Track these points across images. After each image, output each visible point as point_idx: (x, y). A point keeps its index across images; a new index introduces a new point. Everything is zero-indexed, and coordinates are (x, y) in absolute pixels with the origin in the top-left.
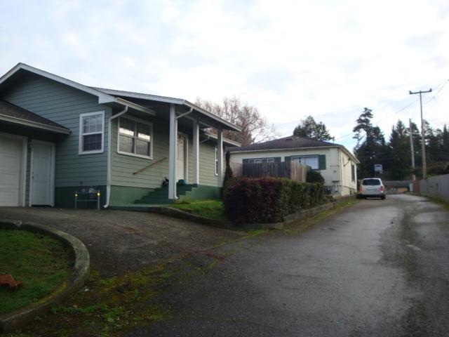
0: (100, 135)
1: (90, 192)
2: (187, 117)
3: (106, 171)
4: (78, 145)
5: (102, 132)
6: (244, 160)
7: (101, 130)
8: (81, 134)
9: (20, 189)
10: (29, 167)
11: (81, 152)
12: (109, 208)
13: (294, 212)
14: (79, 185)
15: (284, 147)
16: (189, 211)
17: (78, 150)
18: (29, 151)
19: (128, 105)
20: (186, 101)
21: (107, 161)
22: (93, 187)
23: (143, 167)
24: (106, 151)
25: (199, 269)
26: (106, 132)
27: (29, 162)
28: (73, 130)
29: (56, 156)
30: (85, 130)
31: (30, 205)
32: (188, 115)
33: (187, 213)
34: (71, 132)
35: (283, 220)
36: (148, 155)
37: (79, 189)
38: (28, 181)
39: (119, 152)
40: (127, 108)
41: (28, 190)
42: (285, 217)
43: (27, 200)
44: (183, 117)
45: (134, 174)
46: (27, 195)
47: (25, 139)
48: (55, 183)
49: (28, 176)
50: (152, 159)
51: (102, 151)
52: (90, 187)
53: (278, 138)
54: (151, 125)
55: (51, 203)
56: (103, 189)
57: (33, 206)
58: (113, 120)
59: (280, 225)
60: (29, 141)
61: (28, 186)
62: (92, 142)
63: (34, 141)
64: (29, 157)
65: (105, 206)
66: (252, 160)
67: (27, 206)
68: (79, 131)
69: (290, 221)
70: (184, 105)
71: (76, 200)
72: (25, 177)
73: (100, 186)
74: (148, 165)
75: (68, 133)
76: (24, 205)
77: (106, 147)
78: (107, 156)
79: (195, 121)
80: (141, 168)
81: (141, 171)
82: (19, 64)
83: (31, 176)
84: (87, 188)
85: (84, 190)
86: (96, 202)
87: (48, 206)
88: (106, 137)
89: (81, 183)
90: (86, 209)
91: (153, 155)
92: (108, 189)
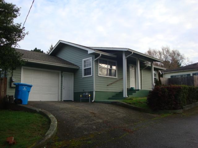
0: (91, 68)
1: (86, 94)
2: (131, 56)
3: (93, 85)
4: (82, 73)
5: (91, 67)
6: (171, 76)
7: (91, 66)
8: (83, 68)
9: (58, 93)
10: (62, 84)
11: (83, 76)
12: (94, 102)
13: (191, 103)
14: (82, 91)
15: (192, 69)
16: (130, 103)
17: (82, 75)
18: (62, 77)
19: (101, 53)
20: (129, 49)
21: (93, 80)
22: (88, 92)
23: (112, 82)
24: (93, 76)
25: (113, 138)
26: (93, 67)
27: (62, 82)
28: (80, 67)
29: (74, 79)
30: (85, 66)
31: (63, 100)
32: (131, 55)
33: (129, 104)
34: (79, 68)
35: (182, 108)
36: (115, 76)
37: (82, 93)
38: (61, 90)
39: (99, 75)
40: (101, 55)
41: (61, 94)
42: (184, 107)
43: (61, 98)
44: (129, 57)
45: (108, 85)
46: (61, 96)
47: (60, 72)
48: (74, 90)
49: (62, 88)
50: (117, 78)
51: (91, 76)
52: (87, 92)
53: (190, 64)
54: (116, 62)
55: (72, 99)
56: (91, 93)
57: (64, 101)
58: (95, 61)
59: (181, 111)
60: (62, 72)
61: (61, 92)
62: (88, 71)
63: (63, 72)
64: (62, 79)
65: (93, 101)
66: (175, 76)
67: (61, 101)
68: (82, 67)
69: (188, 109)
70: (128, 51)
71: (81, 98)
72: (60, 88)
73: (91, 92)
74: (115, 81)
75: (78, 68)
76: (60, 100)
77: (93, 73)
78: (93, 78)
79: (137, 58)
80: (111, 82)
81: (111, 84)
82: (60, 41)
83: (63, 87)
84: (85, 92)
85: (84, 94)
86: (89, 99)
87: (71, 101)
88: (93, 69)
89: (84, 90)
90: (85, 102)
91: (118, 76)
92: (94, 93)
